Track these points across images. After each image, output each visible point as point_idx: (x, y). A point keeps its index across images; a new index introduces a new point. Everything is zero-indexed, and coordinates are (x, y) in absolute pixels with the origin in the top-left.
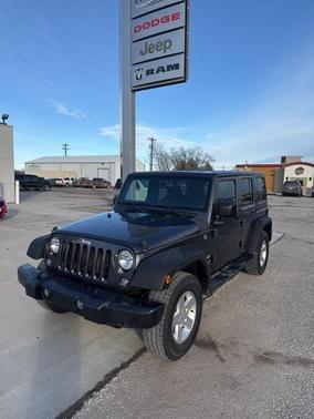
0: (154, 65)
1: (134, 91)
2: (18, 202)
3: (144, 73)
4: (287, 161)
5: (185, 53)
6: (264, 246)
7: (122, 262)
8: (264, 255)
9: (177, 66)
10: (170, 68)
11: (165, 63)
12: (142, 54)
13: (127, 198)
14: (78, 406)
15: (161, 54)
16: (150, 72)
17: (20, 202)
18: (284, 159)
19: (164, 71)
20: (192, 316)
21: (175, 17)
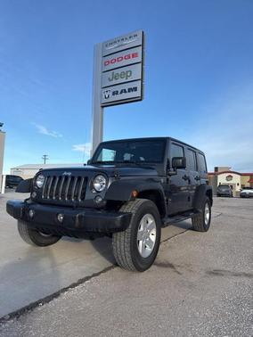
0: (119, 88)
1: (103, 107)
2: (3, 192)
3: (111, 94)
4: (219, 171)
5: (142, 80)
6: (207, 209)
7: (97, 185)
8: (208, 216)
9: (135, 89)
10: (130, 90)
11: (126, 87)
12: (110, 80)
13: (99, 160)
14: (56, 295)
15: (124, 80)
16: (115, 93)
17: (5, 192)
18: (216, 169)
19: (125, 92)
20: (153, 238)
21: (134, 55)
